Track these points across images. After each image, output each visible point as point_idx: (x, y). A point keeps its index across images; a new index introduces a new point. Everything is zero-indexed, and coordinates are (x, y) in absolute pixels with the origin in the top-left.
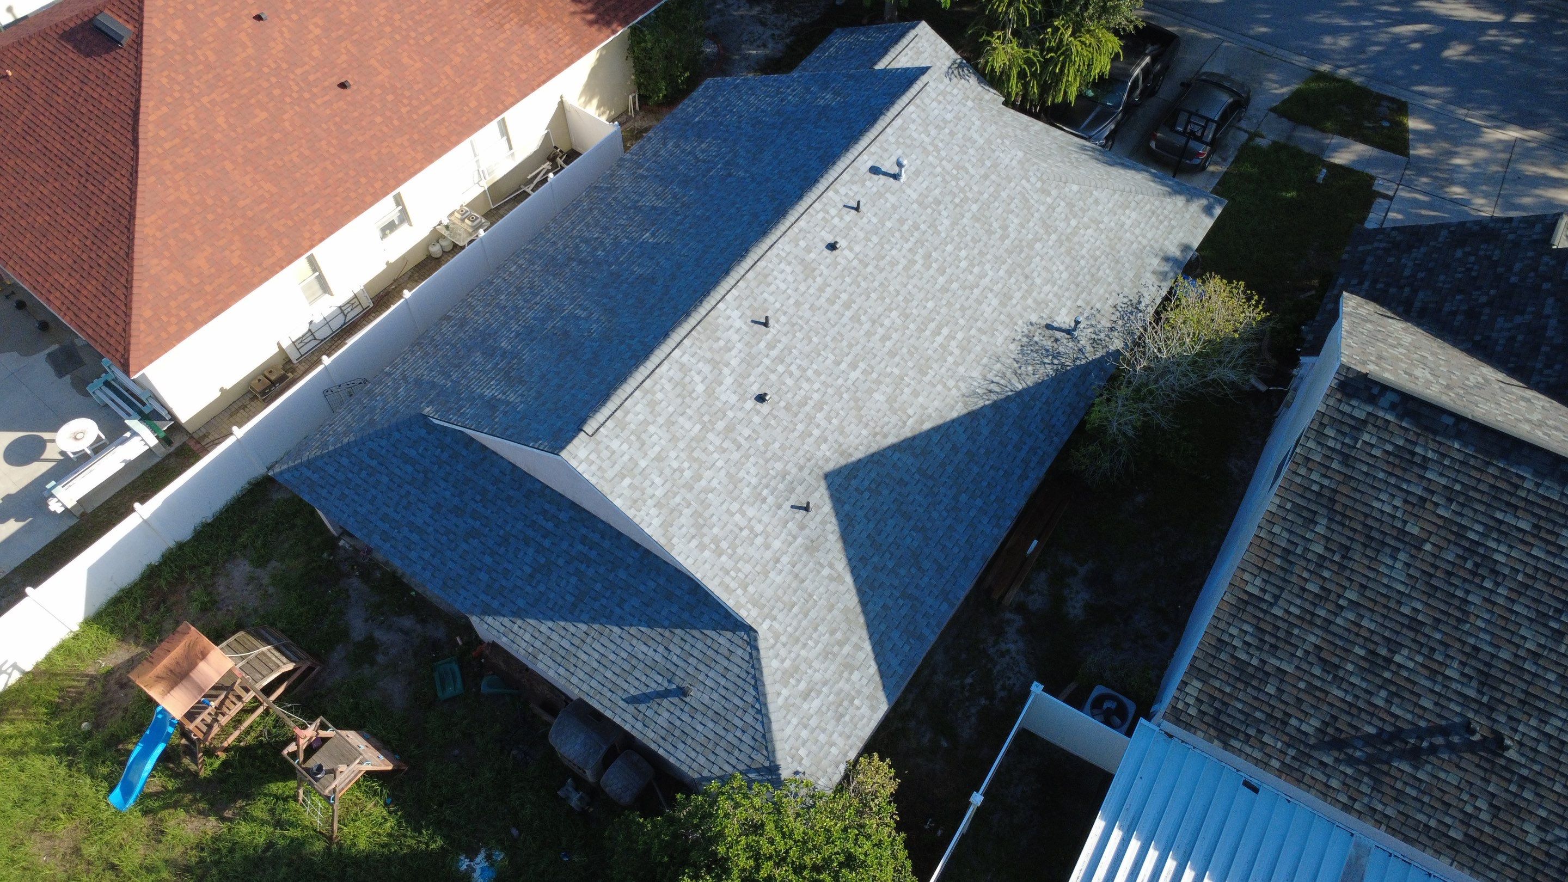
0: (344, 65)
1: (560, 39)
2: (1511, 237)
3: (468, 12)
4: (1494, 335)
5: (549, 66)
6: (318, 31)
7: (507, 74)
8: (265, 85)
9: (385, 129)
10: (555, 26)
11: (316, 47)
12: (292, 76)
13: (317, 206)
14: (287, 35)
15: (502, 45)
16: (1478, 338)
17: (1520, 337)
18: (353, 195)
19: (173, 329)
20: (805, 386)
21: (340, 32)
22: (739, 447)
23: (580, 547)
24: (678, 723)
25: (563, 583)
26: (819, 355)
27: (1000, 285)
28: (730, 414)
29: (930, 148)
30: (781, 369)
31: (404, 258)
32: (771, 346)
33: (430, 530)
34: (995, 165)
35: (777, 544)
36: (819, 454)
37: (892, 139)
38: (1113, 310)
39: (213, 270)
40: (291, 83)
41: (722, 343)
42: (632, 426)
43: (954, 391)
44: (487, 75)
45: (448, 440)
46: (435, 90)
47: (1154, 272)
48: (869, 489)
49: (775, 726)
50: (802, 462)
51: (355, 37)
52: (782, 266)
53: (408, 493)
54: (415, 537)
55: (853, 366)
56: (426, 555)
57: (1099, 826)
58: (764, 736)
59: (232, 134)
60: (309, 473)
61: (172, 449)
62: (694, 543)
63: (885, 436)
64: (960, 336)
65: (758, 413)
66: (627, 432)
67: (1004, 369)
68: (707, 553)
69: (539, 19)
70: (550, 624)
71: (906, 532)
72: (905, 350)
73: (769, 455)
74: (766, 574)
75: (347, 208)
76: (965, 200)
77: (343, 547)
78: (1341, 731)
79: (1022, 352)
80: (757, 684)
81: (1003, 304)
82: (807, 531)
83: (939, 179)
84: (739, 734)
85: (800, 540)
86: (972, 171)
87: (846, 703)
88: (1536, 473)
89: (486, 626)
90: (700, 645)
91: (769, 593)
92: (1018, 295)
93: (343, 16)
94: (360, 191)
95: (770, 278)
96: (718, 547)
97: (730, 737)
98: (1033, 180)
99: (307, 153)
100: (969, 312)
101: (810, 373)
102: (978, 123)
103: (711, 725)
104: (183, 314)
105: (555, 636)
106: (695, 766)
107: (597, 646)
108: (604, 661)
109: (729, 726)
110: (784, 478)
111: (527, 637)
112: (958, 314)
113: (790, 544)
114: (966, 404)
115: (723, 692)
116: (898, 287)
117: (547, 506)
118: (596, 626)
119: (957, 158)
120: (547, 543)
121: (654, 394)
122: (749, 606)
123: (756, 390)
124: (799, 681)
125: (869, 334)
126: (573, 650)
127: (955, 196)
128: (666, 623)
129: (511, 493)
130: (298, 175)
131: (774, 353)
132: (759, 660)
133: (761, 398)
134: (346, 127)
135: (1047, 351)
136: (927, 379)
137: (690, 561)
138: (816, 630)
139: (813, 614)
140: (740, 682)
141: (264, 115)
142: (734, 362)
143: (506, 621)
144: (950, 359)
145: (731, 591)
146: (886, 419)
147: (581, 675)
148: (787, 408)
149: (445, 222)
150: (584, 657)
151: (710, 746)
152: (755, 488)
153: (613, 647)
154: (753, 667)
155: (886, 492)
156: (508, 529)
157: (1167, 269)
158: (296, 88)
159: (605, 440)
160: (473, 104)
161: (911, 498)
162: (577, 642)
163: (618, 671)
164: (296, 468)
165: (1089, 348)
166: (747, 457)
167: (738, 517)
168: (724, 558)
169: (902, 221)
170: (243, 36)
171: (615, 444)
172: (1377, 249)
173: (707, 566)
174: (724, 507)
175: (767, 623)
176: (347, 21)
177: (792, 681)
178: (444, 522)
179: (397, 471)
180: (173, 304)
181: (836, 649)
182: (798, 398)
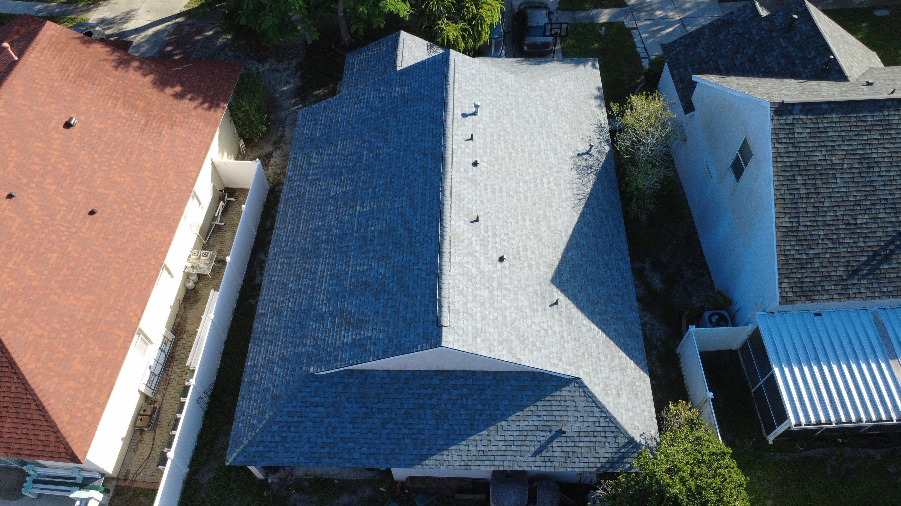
0: (84, 200)
1: (198, 126)
2: (739, 20)
3: (136, 134)
4: (769, 65)
5: (202, 144)
6: (53, 188)
7: (182, 160)
8: (43, 236)
9: (134, 226)
10: (190, 120)
11: (59, 198)
12: (56, 223)
13: (126, 293)
14: (35, 199)
15: (168, 144)
16: (763, 70)
17: (782, 61)
18: (142, 275)
19: (89, 418)
20: (513, 242)
21: (68, 181)
22: (509, 290)
23: (455, 392)
24: (568, 449)
25: (458, 418)
26: (507, 223)
27: (549, 146)
28: (495, 276)
29: (477, 92)
30: (498, 239)
31: (177, 299)
32: (486, 231)
33: (358, 435)
34: (507, 87)
35: (557, 329)
36: (542, 272)
37: (460, 96)
38: (594, 133)
39: (89, 368)
40: (59, 227)
41: (466, 242)
42: (461, 310)
43: (568, 208)
44: (172, 166)
45: (336, 379)
46: (148, 189)
47: (596, 107)
48: (571, 277)
49: (618, 419)
50: (538, 281)
51: (79, 180)
52: (462, 186)
53: (330, 423)
54: (350, 445)
55: (524, 220)
56: (364, 450)
57: (777, 371)
58: (616, 427)
59: (43, 277)
60: (255, 449)
61: (111, 494)
62: (527, 352)
63: (559, 247)
64: (551, 179)
65: (505, 267)
66: (461, 314)
67: (578, 186)
68: (535, 354)
69: (178, 120)
70: (464, 443)
71: (598, 289)
72: (537, 200)
73: (523, 286)
74: (563, 347)
75: (144, 286)
76: (508, 111)
77: (272, 482)
78: (853, 266)
79: (579, 173)
80: (597, 404)
81: (556, 154)
82: (563, 314)
83: (491, 106)
84: (603, 434)
85: (564, 321)
86: (500, 94)
87: (634, 388)
88: (870, 112)
89: (427, 467)
90: (554, 403)
91: (571, 356)
92: (558, 146)
93: (63, 171)
94: (145, 271)
95: (462, 195)
96: (536, 347)
97: (599, 439)
98: (525, 86)
99: (98, 265)
100: (547, 166)
101: (510, 234)
102: (486, 69)
103: (585, 439)
104: (89, 405)
105: (471, 448)
106: (591, 465)
107: (499, 438)
108: (507, 443)
109: (595, 434)
110: (537, 294)
111: (455, 458)
112: (544, 169)
113: (562, 325)
114: (577, 212)
115: (581, 419)
116: (513, 169)
117: (422, 382)
118: (491, 428)
119: (491, 91)
120: (434, 401)
121: (458, 287)
122: (569, 367)
123: (496, 257)
124: (611, 390)
125: (519, 200)
126: (487, 448)
127: (503, 111)
128: (529, 403)
129: (395, 386)
130: (101, 281)
131: (490, 233)
132: (590, 392)
133: (501, 259)
134: (111, 237)
135: (586, 167)
136: (554, 208)
137: (531, 362)
138: (600, 360)
139: (594, 354)
140: (587, 409)
141: (55, 256)
142: (478, 248)
143: (437, 457)
144: (556, 193)
145: (557, 366)
146: (554, 238)
147: (500, 458)
148: (515, 258)
149: (189, 265)
150: (495, 448)
151: (592, 450)
152: (530, 306)
153: (508, 433)
154: (589, 397)
155: (578, 274)
156: (406, 406)
157: (599, 103)
158: (63, 229)
159: (455, 324)
160: (175, 187)
161: (588, 271)
162: (486, 443)
163: (518, 443)
164: (243, 451)
165: (599, 157)
166: (516, 293)
167: (534, 326)
168: (543, 351)
169: (492, 135)
170: (7, 213)
171: (461, 324)
172: (680, 51)
173: (540, 360)
174: (526, 325)
175: (580, 370)
176: (67, 173)
177: (609, 392)
178: (364, 426)
179: (314, 415)
180: (78, 402)
181: (613, 364)
182: (515, 250)
